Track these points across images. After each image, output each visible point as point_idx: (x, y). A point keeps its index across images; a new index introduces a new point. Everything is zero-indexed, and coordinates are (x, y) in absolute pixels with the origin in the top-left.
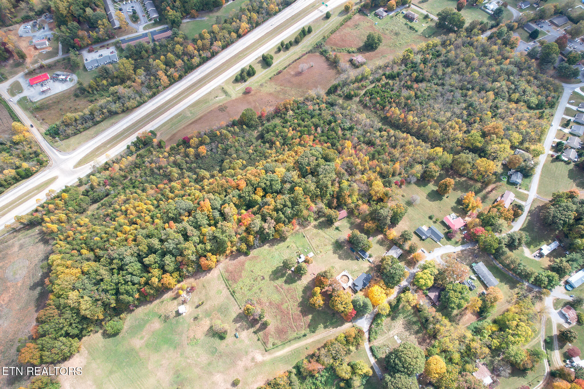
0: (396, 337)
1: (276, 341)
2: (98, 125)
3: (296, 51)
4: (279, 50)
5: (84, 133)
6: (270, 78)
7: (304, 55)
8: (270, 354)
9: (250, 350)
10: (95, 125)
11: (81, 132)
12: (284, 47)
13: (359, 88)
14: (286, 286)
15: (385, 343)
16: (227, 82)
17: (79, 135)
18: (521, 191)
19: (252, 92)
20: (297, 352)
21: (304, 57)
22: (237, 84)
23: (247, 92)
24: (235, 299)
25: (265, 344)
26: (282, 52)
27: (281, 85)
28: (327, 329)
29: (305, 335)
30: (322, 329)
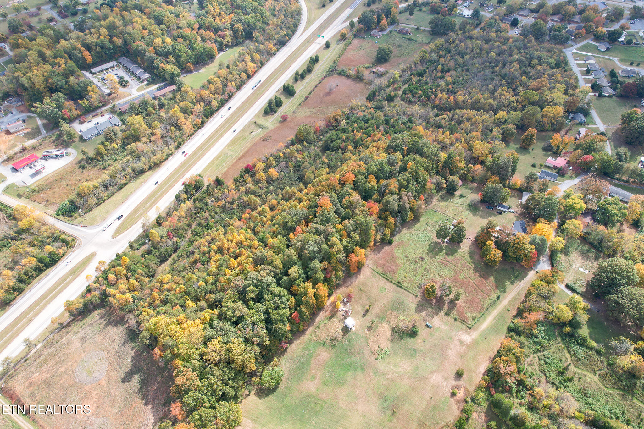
0: (581, 269)
1: (474, 315)
2: (123, 189)
3: (312, 79)
4: (296, 80)
5: (109, 200)
6: (300, 105)
7: (323, 79)
8: (475, 330)
9: (453, 334)
10: (120, 189)
11: (104, 201)
12: (300, 77)
13: (396, 90)
14: (450, 258)
15: (576, 278)
16: (257, 116)
17: (103, 204)
18: (590, 126)
19: (288, 120)
20: (500, 318)
21: (324, 81)
22: (267, 117)
23: (284, 119)
24: (405, 289)
25: (464, 321)
26: (299, 82)
27: (315, 108)
28: (515, 284)
29: (498, 298)
30: (511, 286)
